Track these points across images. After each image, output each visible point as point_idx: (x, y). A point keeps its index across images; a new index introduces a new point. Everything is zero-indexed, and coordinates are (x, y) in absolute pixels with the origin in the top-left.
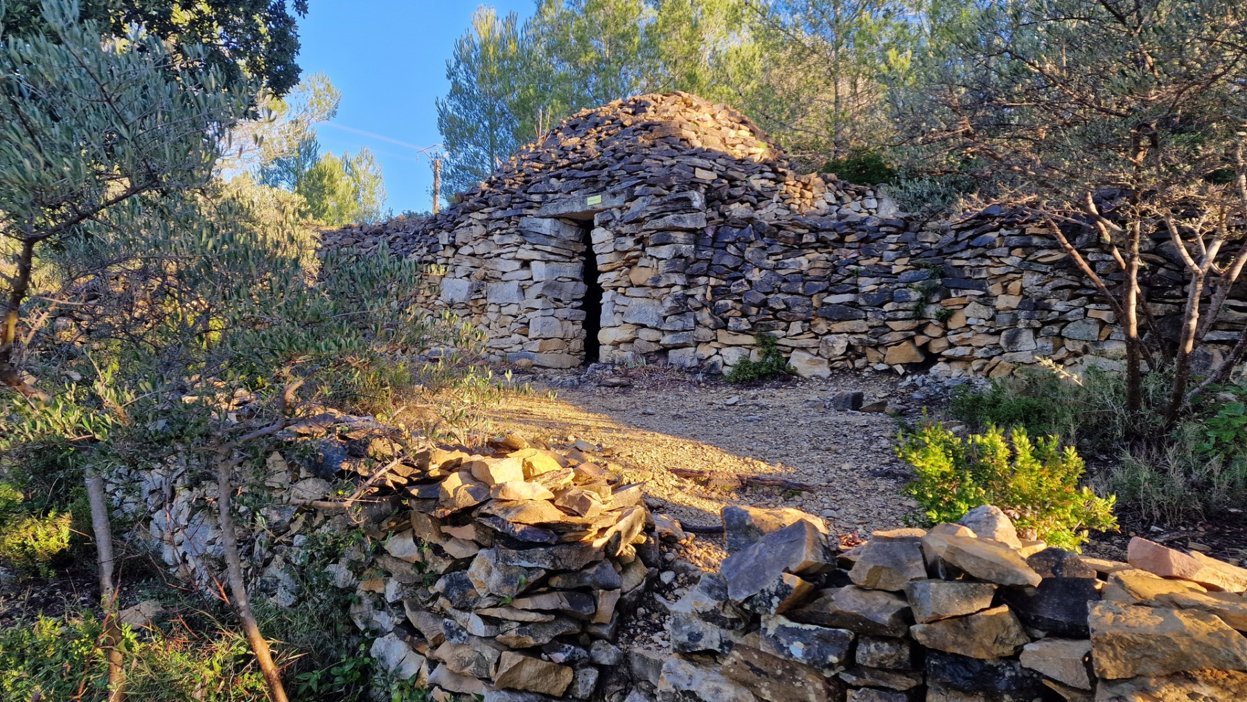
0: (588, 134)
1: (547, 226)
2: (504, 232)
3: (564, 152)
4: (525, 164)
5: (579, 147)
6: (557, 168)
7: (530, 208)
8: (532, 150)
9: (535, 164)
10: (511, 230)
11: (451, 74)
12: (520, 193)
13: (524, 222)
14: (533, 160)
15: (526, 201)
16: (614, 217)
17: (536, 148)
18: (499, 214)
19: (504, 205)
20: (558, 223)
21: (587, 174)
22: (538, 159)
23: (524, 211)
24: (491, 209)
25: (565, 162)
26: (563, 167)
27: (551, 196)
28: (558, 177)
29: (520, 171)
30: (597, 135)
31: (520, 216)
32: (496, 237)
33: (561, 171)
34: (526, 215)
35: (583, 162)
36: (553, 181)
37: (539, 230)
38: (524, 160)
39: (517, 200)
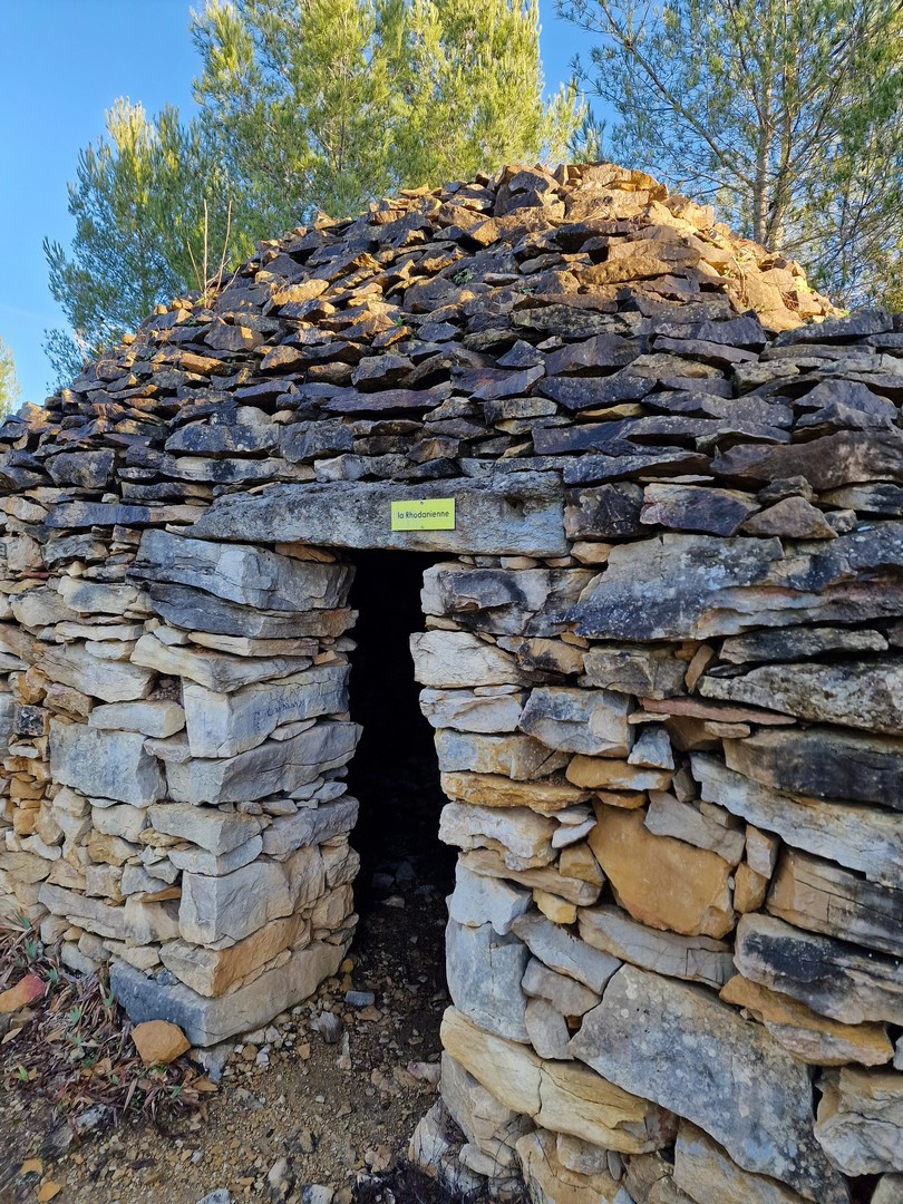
0: (353, 269)
1: (231, 570)
2: (92, 571)
3: (282, 323)
4: (161, 356)
5: (329, 309)
6: (262, 375)
7: (178, 500)
8: (182, 316)
9: (189, 358)
10: (114, 570)
11: (76, 206)
12: (140, 447)
13: (154, 545)
14: (184, 345)
15: (160, 478)
16: (519, 597)
17: (196, 310)
18: (76, 513)
19: (90, 484)
20: (271, 561)
21: (369, 401)
22: (199, 344)
23: (154, 513)
24: (54, 494)
25: (287, 355)
26: (282, 370)
27: (242, 464)
28: (268, 404)
29: (145, 377)
30: (384, 274)
31: (140, 527)
32: (68, 585)
33: (275, 384)
34: (162, 526)
35: (352, 358)
36: (249, 415)
37: (205, 581)
38: (158, 344)
39: (133, 473)
